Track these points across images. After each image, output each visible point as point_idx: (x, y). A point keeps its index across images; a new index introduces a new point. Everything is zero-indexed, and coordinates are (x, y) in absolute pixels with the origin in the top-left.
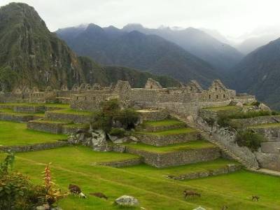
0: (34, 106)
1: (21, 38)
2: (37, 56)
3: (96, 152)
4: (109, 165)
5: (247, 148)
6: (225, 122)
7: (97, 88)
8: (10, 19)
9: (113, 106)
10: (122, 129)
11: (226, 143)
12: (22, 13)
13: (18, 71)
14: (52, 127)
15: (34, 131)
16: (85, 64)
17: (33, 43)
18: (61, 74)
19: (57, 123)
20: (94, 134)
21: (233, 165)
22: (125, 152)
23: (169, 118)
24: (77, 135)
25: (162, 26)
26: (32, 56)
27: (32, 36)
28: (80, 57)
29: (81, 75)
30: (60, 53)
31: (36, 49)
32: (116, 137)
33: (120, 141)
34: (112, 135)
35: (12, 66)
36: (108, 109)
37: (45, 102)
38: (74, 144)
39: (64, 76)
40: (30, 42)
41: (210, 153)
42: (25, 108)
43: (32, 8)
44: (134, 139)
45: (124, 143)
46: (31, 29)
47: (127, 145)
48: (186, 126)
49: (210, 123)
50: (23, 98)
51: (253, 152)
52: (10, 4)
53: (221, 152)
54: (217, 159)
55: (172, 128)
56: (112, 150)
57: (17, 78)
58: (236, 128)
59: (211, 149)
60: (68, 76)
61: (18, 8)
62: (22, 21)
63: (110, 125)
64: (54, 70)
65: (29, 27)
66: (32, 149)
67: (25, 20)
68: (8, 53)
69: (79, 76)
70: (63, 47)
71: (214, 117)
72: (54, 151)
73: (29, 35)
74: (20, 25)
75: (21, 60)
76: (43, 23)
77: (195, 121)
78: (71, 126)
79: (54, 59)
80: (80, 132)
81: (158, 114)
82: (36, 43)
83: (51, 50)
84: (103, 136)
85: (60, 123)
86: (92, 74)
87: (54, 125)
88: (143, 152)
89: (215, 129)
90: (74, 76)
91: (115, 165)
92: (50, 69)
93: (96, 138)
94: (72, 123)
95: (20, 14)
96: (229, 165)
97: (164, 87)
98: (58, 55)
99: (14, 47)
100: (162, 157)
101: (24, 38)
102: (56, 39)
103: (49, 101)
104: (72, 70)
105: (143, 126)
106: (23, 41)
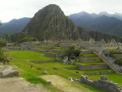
0: (49, 47)
1: (53, 19)
2: (60, 26)
3: (64, 64)
4: (65, 68)
5: (118, 65)
6: (111, 55)
7: (72, 41)
8: (49, 11)
9: (73, 48)
10: (74, 56)
11: (111, 63)
12: (54, 8)
13: (51, 33)
14: (52, 55)
15: (46, 56)
16: (80, 30)
17: (58, 21)
18: (70, 34)
19: (54, 53)
20: (65, 58)
21: (111, 71)
22: (73, 64)
23: (92, 53)
24: (60, 58)
25: (116, 13)
26: (58, 26)
27: (57, 18)
28: (78, 27)
29: (78, 34)
30: (69, 25)
31: (59, 24)
32: (72, 59)
33: (73, 61)
34: (71, 58)
35: (49, 31)
36: (71, 49)
37: (54, 46)
38: (58, 61)
39: (71, 35)
40: (57, 21)
41: (103, 66)
42: (46, 48)
43: (58, 6)
44: (78, 60)
45: (74, 61)
46: (57, 15)
47: (75, 62)
48: (97, 56)
49: (106, 55)
50: (47, 44)
51: (120, 66)
52: (50, 5)
53: (108, 66)
54: (106, 69)
55: (92, 56)
56: (69, 64)
57: (51, 35)
58: (115, 58)
59: (104, 65)
60: (72, 35)
61: (53, 7)
62: (54, 12)
63: (70, 55)
64: (67, 32)
65: (56, 15)
66: (42, 62)
67: (55, 11)
68: (47, 25)
69: (77, 35)
70: (71, 22)
71: (108, 53)
72: (50, 63)
73: (56, 18)
74: (53, 14)
75: (53, 28)
76: (63, 12)
77: (102, 54)
78: (58, 55)
79: (67, 27)
80: (61, 57)
81: (88, 51)
82: (59, 21)
83: (66, 24)
84: (67, 59)
85: (55, 54)
86: (83, 34)
87: (53, 54)
88: (78, 65)
89: (108, 57)
90: (75, 35)
91: (68, 69)
92: (65, 32)
93: (65, 59)
94: (59, 54)
95: (53, 9)
96: (109, 71)
97: (96, 41)
98: (68, 26)
99: (50, 23)
100: (84, 66)
101: (54, 19)
102: (68, 19)
103: (55, 45)
104: (74, 32)
105: (82, 56)
106: (54, 20)
